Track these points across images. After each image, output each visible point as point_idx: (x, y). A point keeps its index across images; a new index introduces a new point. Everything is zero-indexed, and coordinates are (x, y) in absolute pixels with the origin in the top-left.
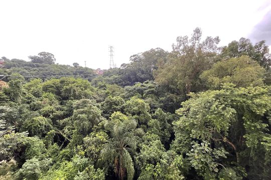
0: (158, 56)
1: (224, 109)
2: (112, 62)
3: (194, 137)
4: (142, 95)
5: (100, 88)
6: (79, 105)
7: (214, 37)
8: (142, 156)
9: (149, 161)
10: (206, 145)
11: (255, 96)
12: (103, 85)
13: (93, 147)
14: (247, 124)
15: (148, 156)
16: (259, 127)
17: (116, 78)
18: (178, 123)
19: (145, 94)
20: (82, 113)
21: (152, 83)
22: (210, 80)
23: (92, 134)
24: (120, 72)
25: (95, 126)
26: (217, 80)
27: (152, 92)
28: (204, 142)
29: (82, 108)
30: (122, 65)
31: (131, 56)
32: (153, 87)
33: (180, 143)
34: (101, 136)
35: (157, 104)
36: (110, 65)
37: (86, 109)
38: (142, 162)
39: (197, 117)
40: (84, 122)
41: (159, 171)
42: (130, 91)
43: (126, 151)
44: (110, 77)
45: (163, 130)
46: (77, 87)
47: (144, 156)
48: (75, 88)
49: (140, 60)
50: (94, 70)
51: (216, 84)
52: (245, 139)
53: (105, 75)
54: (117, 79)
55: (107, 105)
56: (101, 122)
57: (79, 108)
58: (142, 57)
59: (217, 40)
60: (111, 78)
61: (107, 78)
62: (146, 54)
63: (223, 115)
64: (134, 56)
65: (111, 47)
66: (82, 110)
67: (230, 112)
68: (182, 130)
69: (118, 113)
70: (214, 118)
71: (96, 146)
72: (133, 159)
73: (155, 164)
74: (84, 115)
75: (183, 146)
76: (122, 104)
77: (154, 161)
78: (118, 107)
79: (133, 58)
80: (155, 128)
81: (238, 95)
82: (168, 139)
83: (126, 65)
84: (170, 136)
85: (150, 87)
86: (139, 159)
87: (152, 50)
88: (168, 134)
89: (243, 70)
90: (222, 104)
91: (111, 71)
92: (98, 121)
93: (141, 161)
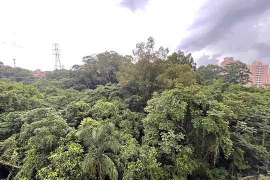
0: (113, 59)
1: (180, 103)
2: (58, 62)
3: (162, 129)
4: (108, 98)
5: (47, 94)
6: (33, 117)
7: (165, 48)
8: (123, 156)
9: (130, 160)
10: (172, 133)
11: (195, 92)
12: (52, 89)
13: (68, 163)
14: (193, 112)
15: (128, 155)
16: (199, 113)
17: (67, 81)
18: (147, 119)
19: (110, 97)
20: (41, 126)
21: (116, 85)
22: (165, 82)
23: (61, 148)
24: (71, 74)
25: (61, 139)
26: (170, 82)
27: (118, 94)
28: (170, 131)
29: (37, 120)
30: (74, 67)
31: (84, 58)
32: (118, 90)
33: (150, 137)
34: (75, 148)
35: (123, 105)
36: (56, 66)
37: (44, 120)
38: (124, 163)
39: (163, 111)
40: (46, 137)
41: (141, 165)
42: (94, 95)
43: (106, 156)
44: (58, 80)
45: (133, 129)
46: (18, 94)
47: (126, 155)
48: (16, 96)
49: (95, 62)
50: (31, 72)
51: (170, 84)
52: (193, 123)
53: (50, 78)
54: (67, 83)
55: (71, 112)
56: (68, 132)
57: (33, 121)
58: (96, 58)
59: (167, 50)
60: (60, 81)
61: (55, 81)
62: (101, 56)
63: (180, 107)
64: (87, 57)
65: (56, 45)
66: (40, 122)
67: (184, 105)
68: (151, 125)
69: (89, 119)
70: (175, 111)
71: (71, 161)
72: (114, 162)
73: (136, 161)
74: (44, 129)
75: (153, 139)
76: (88, 110)
77: (134, 159)
78: (85, 113)
79: (86, 59)
80: (126, 128)
81: (186, 92)
82: (139, 136)
83: (79, 66)
84: (139, 133)
85: (114, 90)
86: (121, 160)
87: (107, 53)
88: (137, 132)
89: (185, 74)
90: (178, 99)
91: (58, 73)
92: (66, 132)
93: (122, 162)
